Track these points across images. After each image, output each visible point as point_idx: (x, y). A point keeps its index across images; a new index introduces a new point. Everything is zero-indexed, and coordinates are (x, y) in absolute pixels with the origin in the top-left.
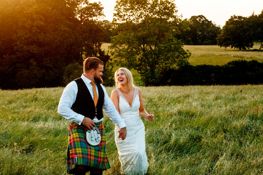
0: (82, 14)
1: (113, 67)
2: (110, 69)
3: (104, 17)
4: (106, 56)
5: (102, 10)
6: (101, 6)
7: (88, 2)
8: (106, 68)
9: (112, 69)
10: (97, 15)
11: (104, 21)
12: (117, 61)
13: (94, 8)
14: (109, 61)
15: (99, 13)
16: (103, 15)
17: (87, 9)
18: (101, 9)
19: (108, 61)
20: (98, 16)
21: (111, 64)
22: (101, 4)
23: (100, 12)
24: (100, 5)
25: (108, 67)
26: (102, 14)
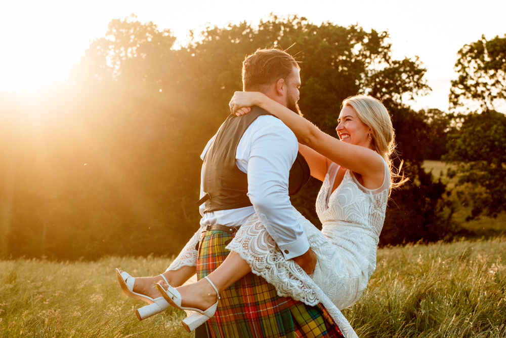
0: (375, 85)
1: (453, 211)
2: (446, 216)
3: (429, 91)
4: (435, 185)
5: (423, 75)
6: (421, 67)
7: (390, 58)
8: (438, 215)
9: (450, 216)
10: (411, 88)
11: (430, 111)
12: (462, 193)
13: (405, 72)
14: (444, 196)
15: (417, 82)
16: (427, 86)
17: (388, 73)
18: (420, 72)
19: (441, 198)
20: (415, 90)
21: (449, 204)
22: (421, 62)
23: (418, 79)
24: (417, 63)
25: (441, 210)
26: (424, 85)
